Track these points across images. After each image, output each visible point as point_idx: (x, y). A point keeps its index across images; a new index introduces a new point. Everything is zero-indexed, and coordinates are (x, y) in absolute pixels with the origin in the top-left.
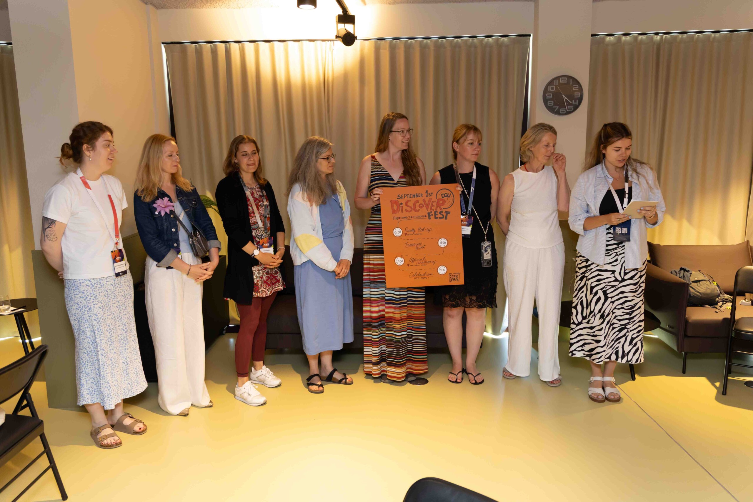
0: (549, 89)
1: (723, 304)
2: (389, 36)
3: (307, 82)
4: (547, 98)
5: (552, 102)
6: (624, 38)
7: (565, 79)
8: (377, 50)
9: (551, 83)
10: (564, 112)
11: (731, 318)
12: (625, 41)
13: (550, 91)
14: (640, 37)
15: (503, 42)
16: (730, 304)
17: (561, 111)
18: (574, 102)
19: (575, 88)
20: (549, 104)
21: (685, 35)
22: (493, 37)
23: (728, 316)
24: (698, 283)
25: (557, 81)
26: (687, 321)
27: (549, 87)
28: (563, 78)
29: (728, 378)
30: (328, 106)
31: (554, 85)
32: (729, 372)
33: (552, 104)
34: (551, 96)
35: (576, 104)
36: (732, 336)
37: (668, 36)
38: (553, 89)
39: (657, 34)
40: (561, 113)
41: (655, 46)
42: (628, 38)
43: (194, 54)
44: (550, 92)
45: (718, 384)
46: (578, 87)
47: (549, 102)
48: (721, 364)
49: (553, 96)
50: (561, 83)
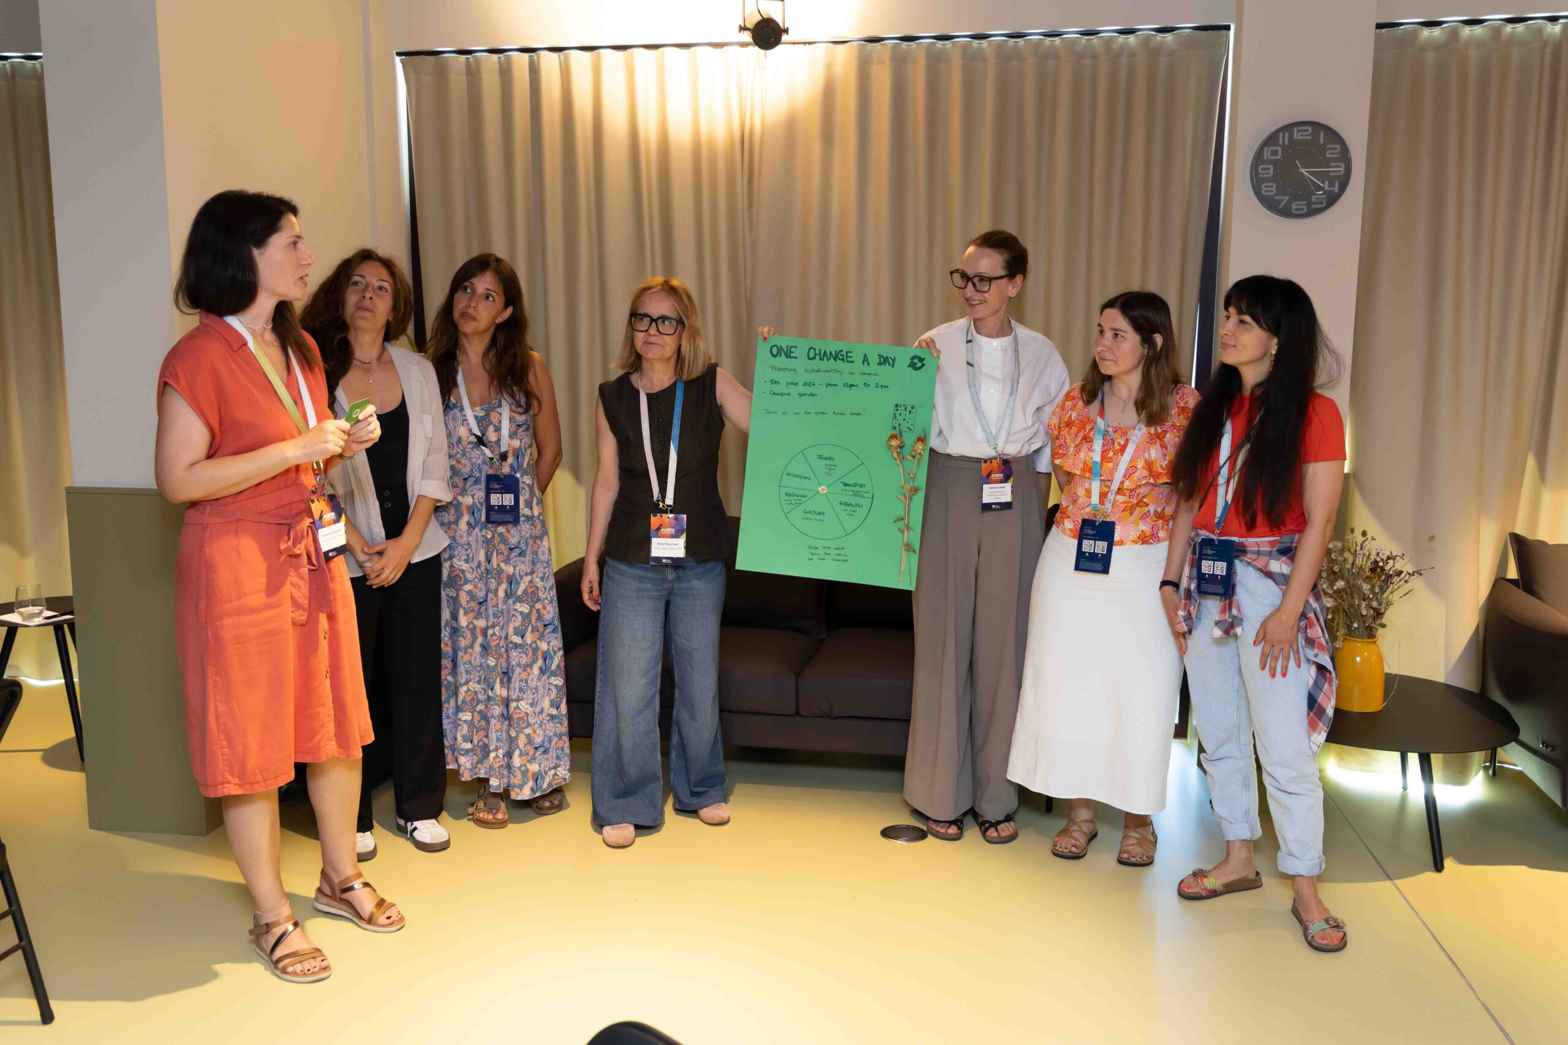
0: (1267, 154)
2: (892, 32)
3: (704, 137)
4: (1261, 176)
5: (1272, 186)
6: (1467, 30)
7: (1307, 130)
8: (864, 66)
9: (1271, 140)
10: (1303, 209)
12: (1470, 37)
13: (1269, 159)
14: (1509, 28)
15: (1160, 44)
17: (1294, 207)
18: (1330, 186)
20: (1266, 191)
22: (1138, 33)
25: (1287, 135)
27: (1266, 149)
28: (1300, 128)
30: (750, 192)
31: (1276, 143)
33: (1272, 191)
34: (1271, 172)
35: (1333, 192)
39: (1553, 19)
40: (1294, 211)
41: (1548, 51)
42: (1478, 30)
43: (463, 79)
44: (1268, 162)
46: (1338, 151)
49: (1275, 171)
50: (1297, 140)
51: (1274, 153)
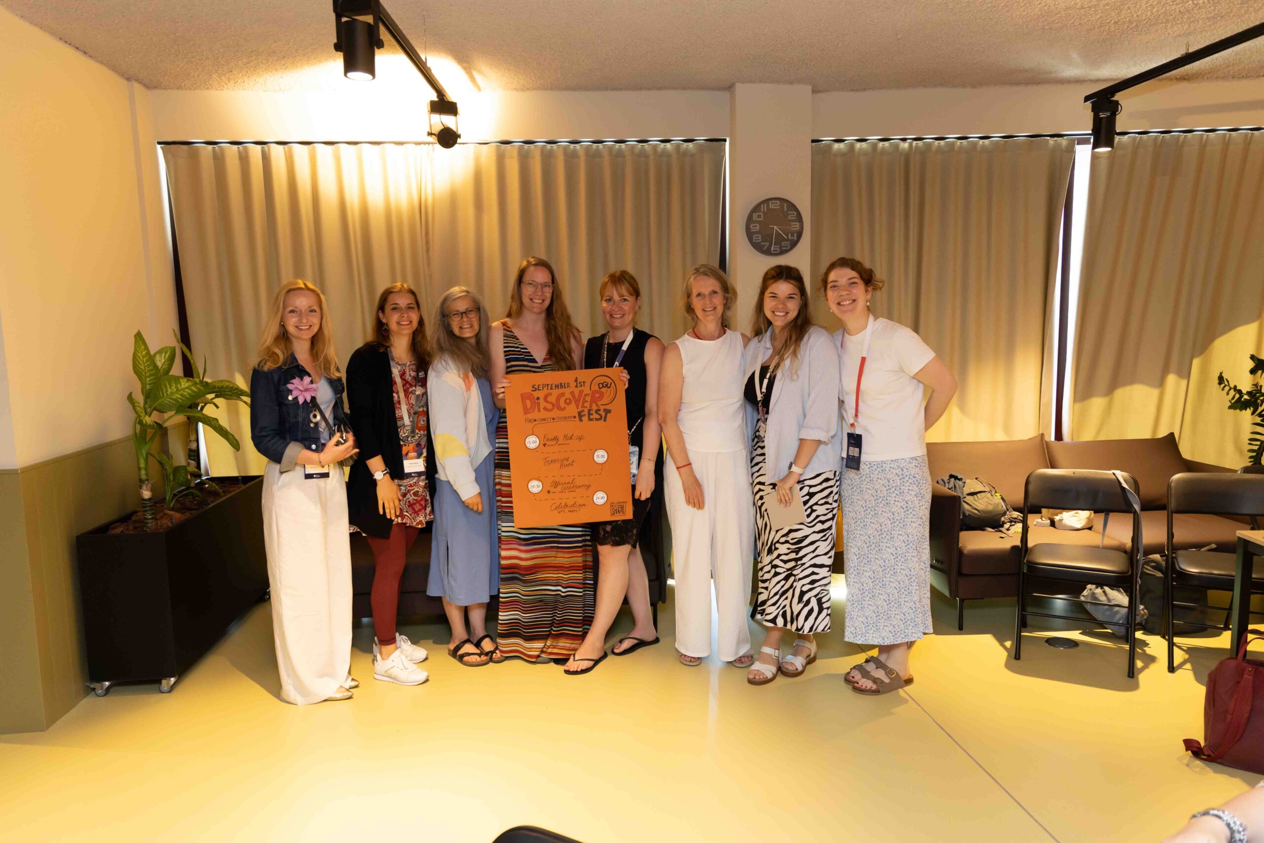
0: (755, 216)
1: (1011, 526)
2: (517, 137)
3: (393, 205)
4: (752, 231)
5: (758, 237)
6: (858, 145)
7: (777, 203)
8: (501, 159)
9: (756, 208)
10: (777, 251)
11: (1022, 545)
12: (861, 149)
13: (756, 220)
14: (881, 144)
15: (687, 149)
16: (1020, 525)
17: (772, 249)
18: (792, 236)
19: (792, 215)
20: (755, 240)
21: (942, 142)
22: (672, 142)
23: (1018, 542)
24: (975, 496)
25: (766, 206)
26: (960, 552)
27: (754, 214)
28: (773, 202)
29: (1022, 634)
30: (427, 242)
31: (760, 211)
32: (1023, 624)
33: (759, 240)
34: (758, 228)
35: (794, 240)
36: (1024, 572)
37: (920, 143)
38: (761, 218)
39: (904, 140)
40: (772, 252)
41: (902, 159)
42: (864, 145)
43: (212, 161)
44: (756, 222)
45: (1008, 644)
46: (795, 215)
47: (755, 237)
48: (1009, 613)
49: (760, 228)
50: (772, 209)
51: (759, 216)
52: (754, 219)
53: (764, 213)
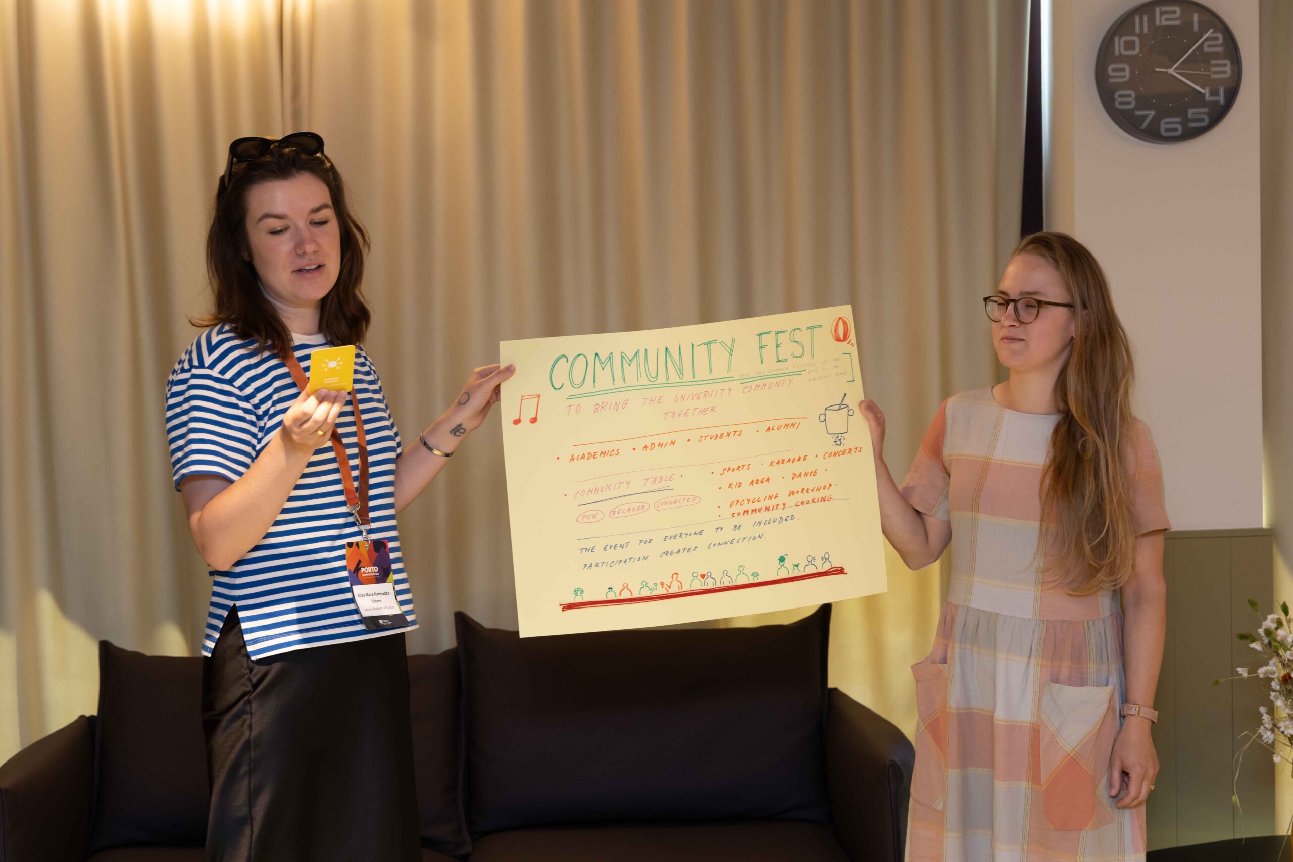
0: (1117, 47)
4: (1112, 80)
5: (1129, 96)
7: (1174, 12)
9: (1123, 24)
10: (1176, 130)
13: (1121, 55)
17: (1163, 126)
18: (1212, 94)
19: (1213, 42)
20: (1121, 103)
25: (1145, 18)
27: (1116, 40)
28: (1165, 8)
31: (1134, 34)
33: (1130, 103)
34: (1127, 74)
35: (1218, 102)
38: (1133, 48)
40: (1163, 133)
44: (1122, 59)
46: (1220, 41)
47: (1120, 96)
49: (1132, 72)
50: (1159, 27)
51: (1130, 45)
52: (1117, 52)
53: (1141, 36)
